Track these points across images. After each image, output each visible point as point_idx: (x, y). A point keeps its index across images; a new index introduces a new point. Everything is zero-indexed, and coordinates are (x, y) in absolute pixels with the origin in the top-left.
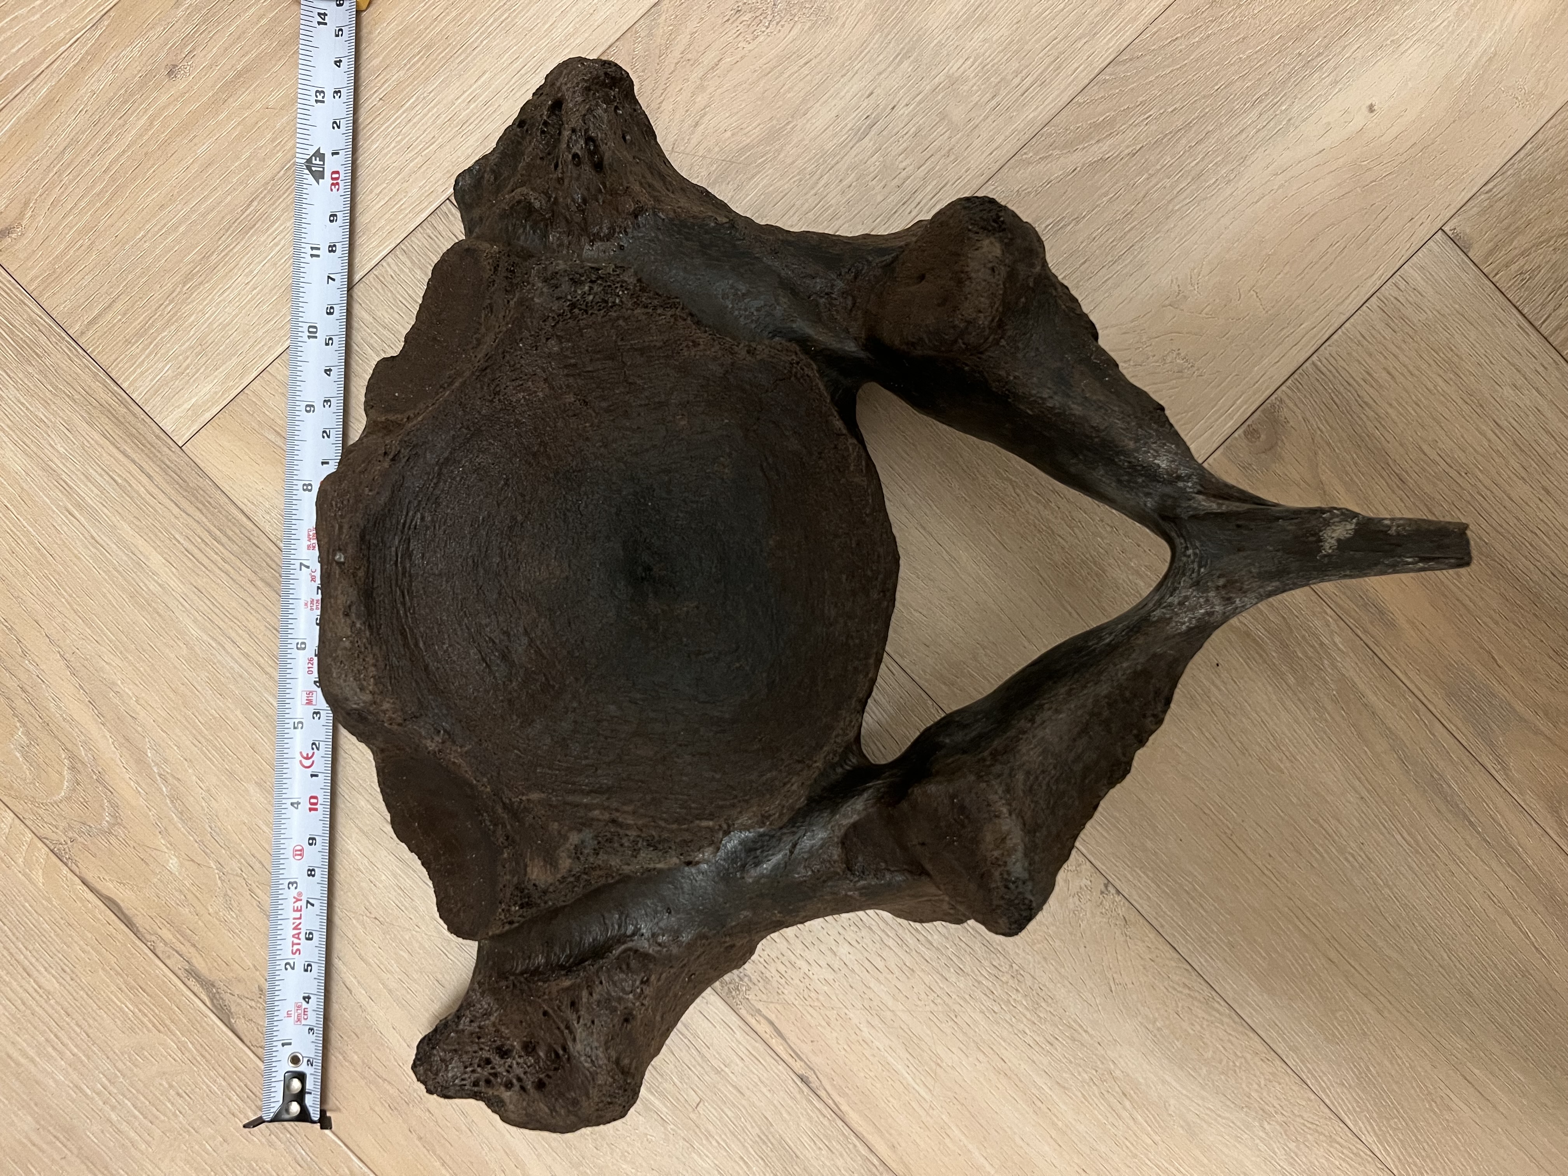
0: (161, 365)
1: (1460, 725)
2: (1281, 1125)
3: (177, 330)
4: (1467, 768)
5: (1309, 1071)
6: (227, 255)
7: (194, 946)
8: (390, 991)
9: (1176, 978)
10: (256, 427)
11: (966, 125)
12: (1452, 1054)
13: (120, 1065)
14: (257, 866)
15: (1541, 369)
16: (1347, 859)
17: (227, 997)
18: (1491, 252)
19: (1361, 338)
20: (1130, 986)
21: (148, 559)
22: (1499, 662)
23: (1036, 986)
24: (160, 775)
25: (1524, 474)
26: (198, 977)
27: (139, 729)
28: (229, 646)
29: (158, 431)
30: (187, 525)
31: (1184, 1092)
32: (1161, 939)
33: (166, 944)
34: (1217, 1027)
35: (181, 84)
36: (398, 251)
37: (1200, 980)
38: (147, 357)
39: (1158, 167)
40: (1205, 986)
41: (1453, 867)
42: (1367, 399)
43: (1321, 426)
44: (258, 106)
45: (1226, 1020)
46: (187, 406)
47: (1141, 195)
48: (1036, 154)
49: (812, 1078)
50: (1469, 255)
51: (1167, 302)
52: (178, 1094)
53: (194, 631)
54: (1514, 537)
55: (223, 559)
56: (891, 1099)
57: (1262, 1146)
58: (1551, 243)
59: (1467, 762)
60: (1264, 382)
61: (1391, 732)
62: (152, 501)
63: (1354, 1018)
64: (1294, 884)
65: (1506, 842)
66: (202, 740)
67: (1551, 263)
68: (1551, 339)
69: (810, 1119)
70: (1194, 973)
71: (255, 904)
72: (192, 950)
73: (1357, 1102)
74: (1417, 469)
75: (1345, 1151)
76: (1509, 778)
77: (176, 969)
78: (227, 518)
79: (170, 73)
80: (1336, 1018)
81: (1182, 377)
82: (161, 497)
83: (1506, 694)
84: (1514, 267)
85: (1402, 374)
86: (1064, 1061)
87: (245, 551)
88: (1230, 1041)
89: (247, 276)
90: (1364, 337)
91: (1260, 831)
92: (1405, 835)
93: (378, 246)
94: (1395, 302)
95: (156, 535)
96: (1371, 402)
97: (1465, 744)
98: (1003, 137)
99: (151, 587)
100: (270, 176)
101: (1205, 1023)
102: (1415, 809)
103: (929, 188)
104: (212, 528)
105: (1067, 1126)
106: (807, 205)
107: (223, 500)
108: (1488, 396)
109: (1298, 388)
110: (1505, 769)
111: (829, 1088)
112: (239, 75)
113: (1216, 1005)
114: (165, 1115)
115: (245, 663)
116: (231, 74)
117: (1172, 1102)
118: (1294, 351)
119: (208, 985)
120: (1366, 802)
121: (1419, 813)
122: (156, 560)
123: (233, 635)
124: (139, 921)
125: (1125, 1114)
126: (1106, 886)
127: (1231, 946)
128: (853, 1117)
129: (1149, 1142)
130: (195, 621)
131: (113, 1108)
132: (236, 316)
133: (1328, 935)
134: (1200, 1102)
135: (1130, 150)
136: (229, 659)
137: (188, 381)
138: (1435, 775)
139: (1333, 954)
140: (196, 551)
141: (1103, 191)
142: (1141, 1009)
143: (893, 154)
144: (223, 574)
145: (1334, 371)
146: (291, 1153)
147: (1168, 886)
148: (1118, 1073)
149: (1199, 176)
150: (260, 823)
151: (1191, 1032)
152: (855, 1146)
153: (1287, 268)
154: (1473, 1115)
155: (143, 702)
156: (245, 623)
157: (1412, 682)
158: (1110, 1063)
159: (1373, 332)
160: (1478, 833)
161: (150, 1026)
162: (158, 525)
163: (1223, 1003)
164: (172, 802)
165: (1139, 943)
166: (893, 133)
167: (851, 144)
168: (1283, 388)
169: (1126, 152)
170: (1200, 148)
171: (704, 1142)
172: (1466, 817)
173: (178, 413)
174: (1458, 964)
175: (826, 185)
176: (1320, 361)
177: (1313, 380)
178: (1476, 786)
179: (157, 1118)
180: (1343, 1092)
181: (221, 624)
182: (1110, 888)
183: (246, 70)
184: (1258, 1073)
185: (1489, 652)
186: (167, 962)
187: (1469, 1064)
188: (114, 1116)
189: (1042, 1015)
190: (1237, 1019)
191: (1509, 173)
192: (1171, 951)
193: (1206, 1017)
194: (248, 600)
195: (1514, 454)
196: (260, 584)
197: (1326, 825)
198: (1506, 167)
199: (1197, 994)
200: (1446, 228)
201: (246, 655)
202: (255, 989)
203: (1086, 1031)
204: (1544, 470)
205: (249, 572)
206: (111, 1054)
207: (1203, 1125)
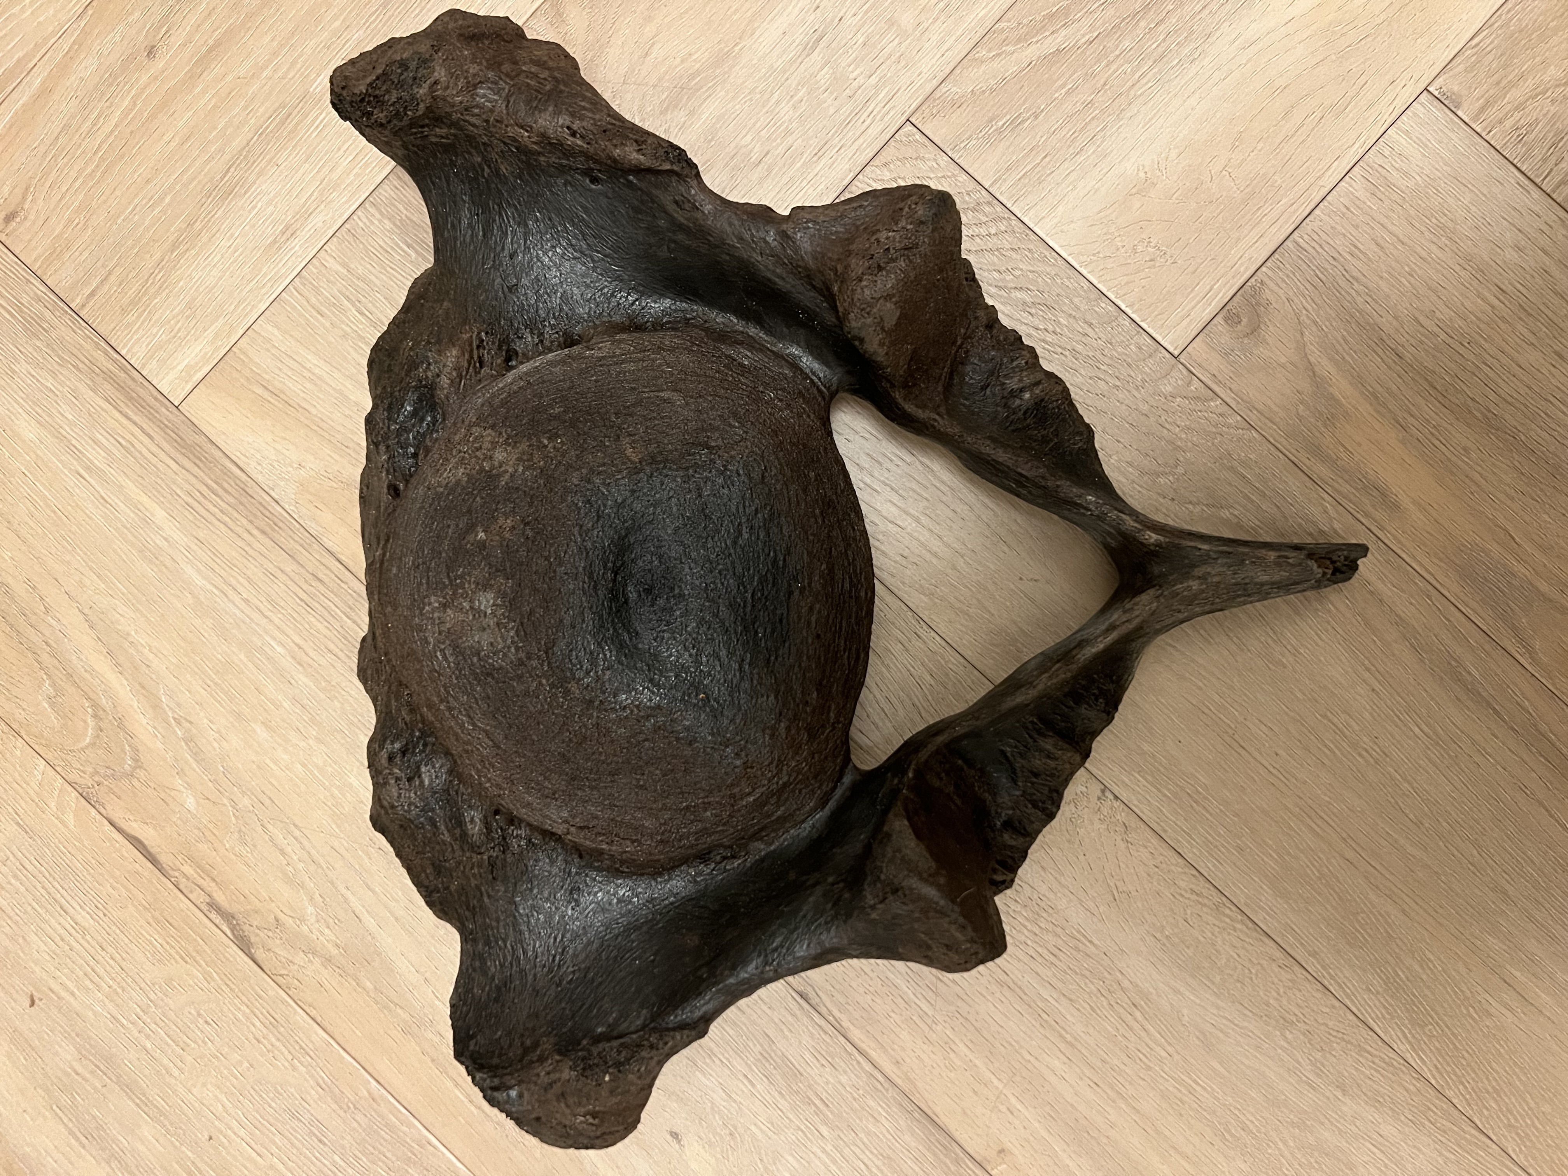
0: (155, 331)
1: (1479, 610)
2: (1304, 1034)
3: (168, 296)
4: (1488, 654)
5: (1331, 977)
6: (209, 221)
7: (214, 880)
8: (397, 919)
9: (1183, 884)
10: (245, 383)
11: (914, 30)
12: (1489, 956)
13: (152, 996)
14: (267, 802)
15: (1545, 228)
16: (1360, 755)
17: (246, 928)
18: (1482, 110)
19: (1344, 210)
20: (1134, 893)
21: (152, 515)
22: (1517, 539)
23: (1036, 896)
24: (174, 719)
25: (1533, 339)
26: (219, 910)
27: (154, 676)
28: (230, 593)
29: (156, 393)
30: (186, 481)
31: (1198, 1001)
32: (1164, 845)
33: (188, 879)
34: (1229, 934)
35: (160, 63)
36: (367, 205)
37: (1208, 885)
38: (142, 323)
39: (1117, 53)
40: (1214, 892)
41: (1477, 758)
42: (1356, 274)
43: (1306, 304)
44: (229, 78)
45: (1239, 926)
46: (180, 368)
47: (1102, 82)
48: (990, 50)
49: (812, 995)
50: (1459, 113)
51: (1134, 191)
52: (206, 1022)
53: (199, 581)
54: (1526, 406)
55: (221, 511)
56: (892, 1014)
57: (1286, 1057)
58: (1549, 94)
59: (1487, 647)
60: (1242, 264)
61: (1401, 618)
62: (154, 460)
63: (1377, 920)
64: (1305, 783)
65: (1537, 730)
66: (211, 684)
67: (1549, 116)
68: (1554, 196)
69: (812, 1036)
70: (1201, 879)
71: (267, 837)
72: (213, 884)
73: (1386, 1008)
74: (1413, 341)
75: (1377, 1061)
76: (1535, 661)
77: (198, 903)
78: (222, 471)
79: (150, 53)
80: (1357, 920)
81: (1154, 267)
82: (162, 455)
83: (1527, 573)
84: (1508, 123)
85: (1392, 244)
86: (1069, 972)
87: (241, 503)
88: (1243, 948)
89: (229, 240)
90: (1348, 209)
91: (1263, 727)
92: (1424, 727)
93: (347, 202)
94: (1380, 169)
95: (159, 492)
96: (1359, 275)
97: (1484, 628)
98: (954, 38)
99: (158, 542)
100: (245, 142)
101: (1217, 930)
102: (1432, 699)
103: (881, 96)
104: (210, 482)
105: (1076, 1039)
106: (759, 124)
107: (218, 454)
108: (1488, 259)
109: (1279, 268)
110: (1531, 652)
111: (828, 1004)
112: (210, 51)
113: (1227, 911)
114: (195, 1042)
115: (247, 610)
116: (204, 49)
117: (1185, 1012)
118: (1274, 229)
119: (228, 917)
120: (1377, 694)
121: (1437, 704)
122: (160, 515)
123: (234, 582)
124: (163, 858)
125: (1136, 1026)
126: (1103, 791)
127: (1240, 849)
128: (856, 1034)
129: (1164, 1054)
130: (199, 571)
131: (148, 1037)
132: (220, 278)
133: (1344, 835)
134: (1215, 1012)
135: (1087, 37)
136: (231, 605)
137: (180, 345)
138: (1453, 663)
139: (1350, 854)
140: (196, 505)
141: (1060, 82)
142: (1147, 916)
143: (843, 65)
144: (222, 526)
145: (1317, 247)
146: (312, 1076)
147: (1169, 790)
148: (1126, 983)
149: (1161, 57)
150: (268, 761)
151: (1202, 939)
152: (858, 1063)
153: (1261, 145)
154: (1516, 1021)
155: (154, 650)
156: (245, 570)
157: (1421, 565)
158: (1118, 974)
159: (1357, 202)
160: (1504, 721)
161: (177, 957)
162: (160, 481)
163: (1234, 908)
164: (187, 744)
165: (1141, 849)
166: (842, 44)
167: (800, 60)
168: (1264, 269)
169: (1083, 40)
170: (1161, 28)
171: (708, 1061)
172: (1489, 704)
173: (171, 376)
174: (1490, 861)
175: (778, 102)
176: (1302, 237)
177: (1295, 258)
178: (1499, 671)
179: (188, 1046)
180: (1370, 999)
181: (223, 573)
182: (1108, 794)
183: (218, 44)
184: (1276, 981)
185: (1506, 530)
186: (191, 896)
187: (1508, 967)
188: (148, 1044)
189: (1042, 925)
190: (1250, 925)
191: (1496, 25)
192: (1176, 856)
193: (1217, 923)
194: (246, 548)
195: (1520, 319)
196: (255, 532)
197: (1335, 720)
198: (1493, 20)
199: (1206, 901)
200: (1430, 89)
201: (246, 601)
202: (271, 918)
203: (1090, 942)
204: (1555, 333)
205: (244, 521)
206: (143, 985)
207: (1221, 1035)
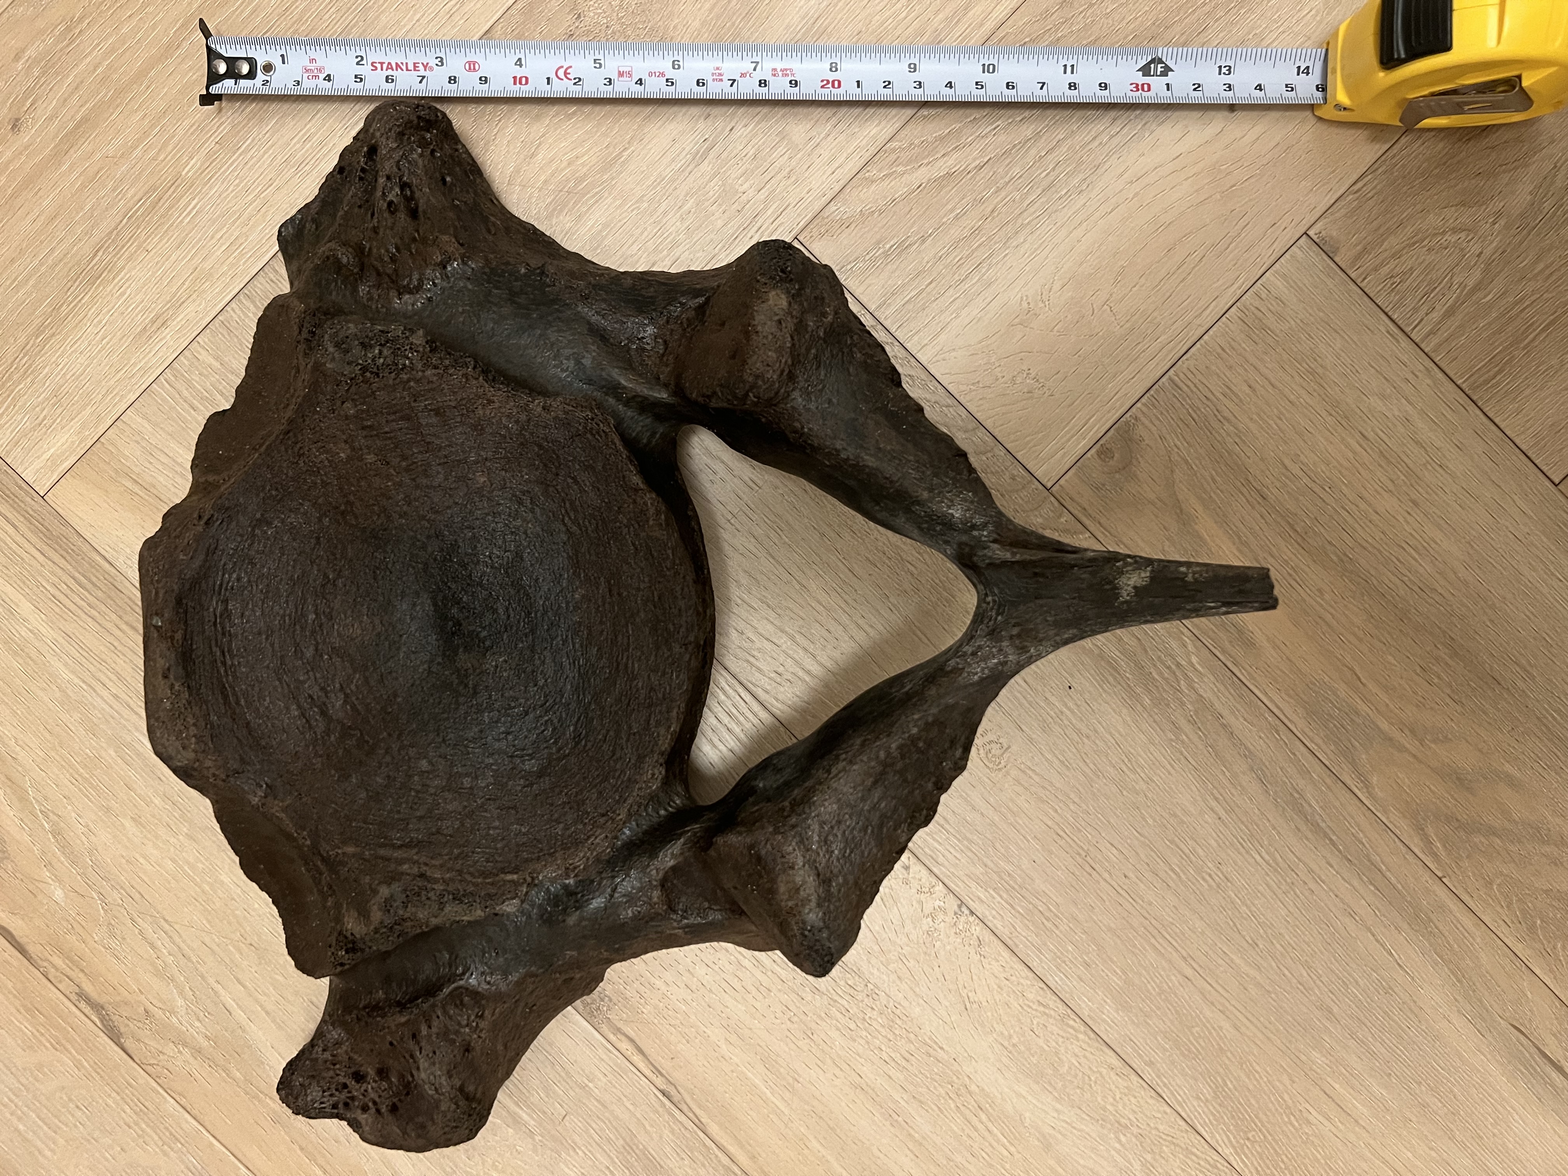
0: (20, 417)
2: (1136, 1137)
3: (33, 382)
4: (1329, 787)
5: (1165, 1085)
6: (76, 306)
7: (82, 971)
8: (267, 1013)
9: (1030, 996)
10: (113, 475)
11: (806, 144)
12: (1311, 1069)
13: (24, 1081)
14: (137, 897)
15: (1410, 377)
16: (1204, 879)
17: (115, 1018)
18: (1358, 257)
19: (1220, 350)
20: (985, 1004)
21: (17, 605)
22: (1363, 680)
23: (891, 1004)
24: (41, 811)
25: (1391, 487)
26: (88, 1001)
27: (20, 769)
28: (99, 688)
29: (21, 482)
30: (52, 573)
31: (1040, 1106)
32: (1015, 959)
33: (57, 969)
34: (1072, 1043)
35: (25, 138)
36: (241, 296)
37: (1054, 998)
38: (6, 409)
39: (1007, 179)
40: (1060, 1005)
41: (1312, 885)
42: (1226, 413)
43: (1178, 443)
44: (99, 155)
45: (1081, 1036)
46: (46, 456)
47: (990, 209)
48: (880, 170)
49: (673, 1092)
50: (1337, 259)
51: (1017, 320)
52: (77, 1107)
53: (65, 674)
54: (1380, 552)
55: (89, 605)
56: (751, 1112)
57: (1119, 1159)
58: (1426, 242)
59: (1328, 781)
60: (1118, 400)
61: (1249, 751)
62: (20, 551)
63: (1210, 1033)
64: (1150, 904)
65: (1369, 860)
66: (79, 779)
67: (1424, 266)
68: (1423, 346)
69: (672, 1131)
70: (1048, 992)
71: (137, 931)
72: (81, 975)
73: (1214, 1115)
74: (1278, 485)
75: (1202, 1163)
76: (1371, 796)
77: (68, 993)
78: (90, 564)
79: (14, 125)
80: (1192, 1034)
81: (1032, 398)
82: (26, 545)
83: (1370, 712)
84: (1385, 270)
85: (1263, 387)
86: (920, 1076)
87: (109, 597)
88: (1085, 1057)
89: (96, 326)
90: (1223, 349)
91: (1115, 851)
92: (1264, 854)
93: (221, 292)
94: (1256, 312)
95: (24, 583)
96: (1230, 416)
97: (1327, 763)
98: (845, 155)
99: (23, 634)
100: (113, 225)
101: (1061, 1040)
102: (1274, 828)
103: (769, 212)
104: (77, 575)
105: (924, 1138)
106: (646, 233)
107: (85, 548)
108: (1354, 406)
109: (1153, 405)
110: (1368, 786)
111: (689, 1100)
112: (77, 126)
113: (1071, 1022)
114: (66, 1125)
115: (116, 705)
116: (71, 125)
117: (1027, 1115)
118: (1153, 364)
119: (97, 1007)
120: (1223, 821)
121: (1279, 833)
122: (25, 607)
123: (103, 678)
124: (31, 948)
125: (980, 1126)
126: (960, 907)
127: (1087, 965)
128: (714, 1129)
129: (1006, 1153)
130: (66, 665)
131: (20, 1119)
132: (88, 366)
133: (1185, 954)
134: (1056, 1115)
135: (977, 162)
136: (99, 700)
137: (45, 433)
138: (1296, 795)
139: (1189, 972)
140: (62, 597)
141: (949, 207)
142: (995, 1025)
143: (733, 176)
144: (90, 620)
145: (1192, 386)
146: (182, 1161)
147: (1022, 907)
148: (973, 1088)
149: (1049, 187)
150: (138, 856)
151: (1045, 1047)
152: (717, 1156)
153: (1143, 280)
154: (1333, 1129)
155: (21, 743)
156: (113, 665)
157: (1272, 700)
158: (966, 1079)
159: (1233, 343)
160: (1340, 851)
161: (48, 1045)
162: (25, 573)
163: (1078, 1020)
164: (54, 837)
165: (993, 962)
166: (733, 155)
167: (689, 169)
168: (1139, 405)
169: (973, 165)
170: (1050, 157)
171: (572, 1153)
172: (1326, 835)
173: (37, 464)
174: (1318, 982)
175: (665, 213)
176: (1177, 375)
177: (1171, 396)
178: (1337, 804)
179: (59, 1128)
180: (1199, 1106)
181: (92, 668)
182: (964, 909)
183: (85, 120)
184: (1113, 1087)
185: (1352, 669)
186: (60, 986)
187: (1329, 1079)
188: (21, 1127)
189: (897, 1032)
190: (1092, 1035)
191: (1380, 170)
192: (1026, 970)
193: (1061, 1033)
194: (116, 644)
195: (1380, 465)
196: (124, 627)
197: (1183, 846)
198: (1376, 166)
199: (1052, 1012)
200: (1311, 233)
201: (116, 697)
202: (141, 1010)
203: (941, 1048)
204: (1413, 481)
205: (114, 617)
206: (14, 1070)
207: (1060, 1137)
